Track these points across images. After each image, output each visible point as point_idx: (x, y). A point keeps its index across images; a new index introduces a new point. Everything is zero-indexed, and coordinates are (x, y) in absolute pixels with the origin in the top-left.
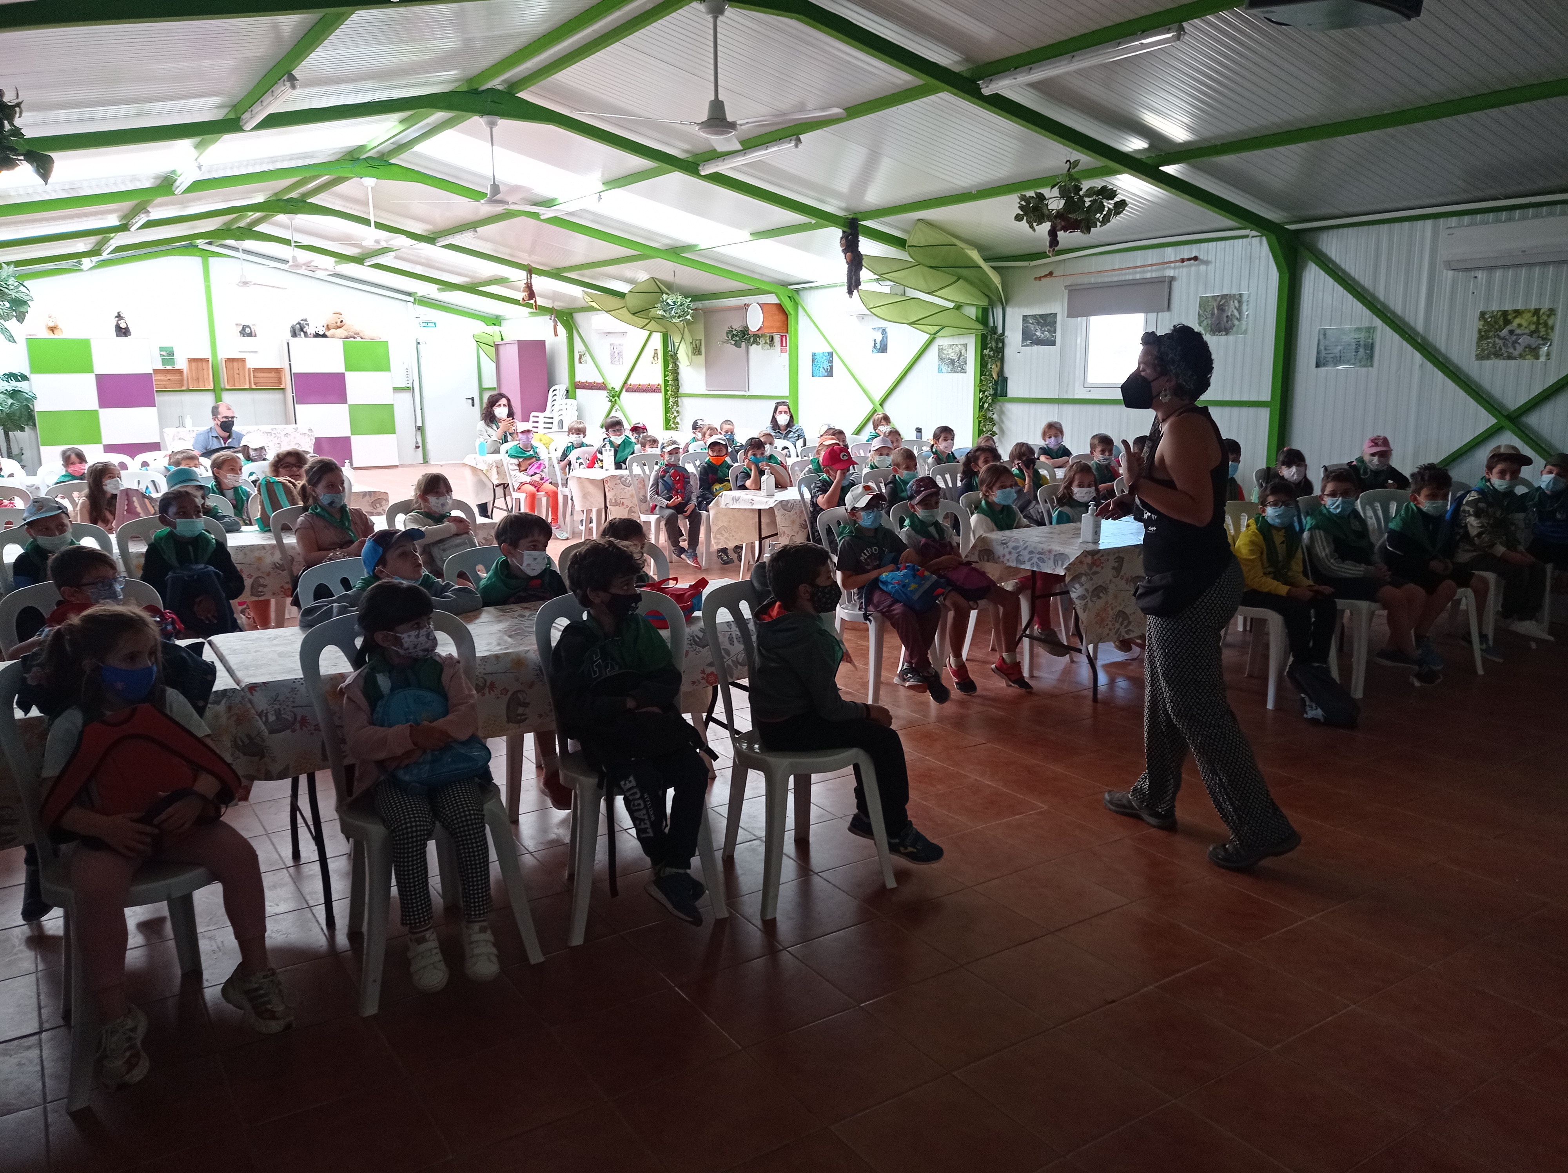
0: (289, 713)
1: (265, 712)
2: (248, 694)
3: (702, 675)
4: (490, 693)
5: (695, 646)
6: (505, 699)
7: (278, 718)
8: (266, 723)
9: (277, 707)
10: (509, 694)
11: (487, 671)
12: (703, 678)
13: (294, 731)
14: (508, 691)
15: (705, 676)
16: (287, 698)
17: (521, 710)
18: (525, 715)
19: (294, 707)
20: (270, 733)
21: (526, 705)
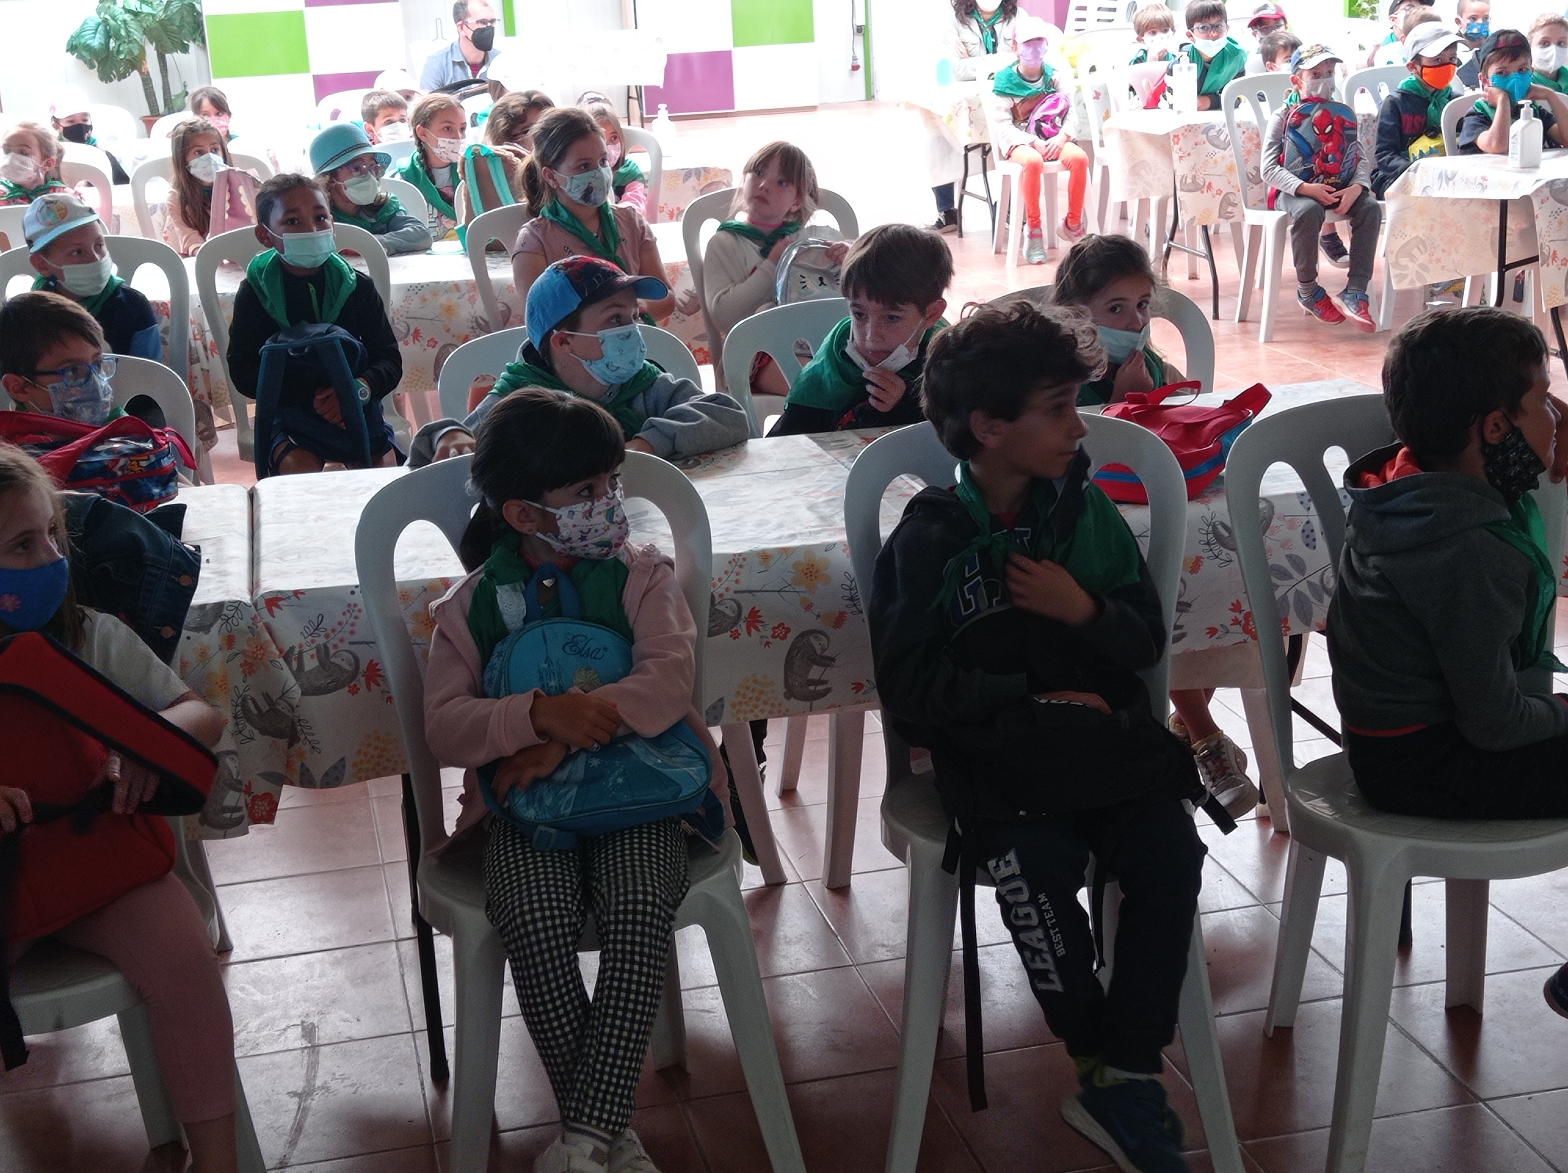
0: (346, 655)
1: (297, 650)
2: (265, 613)
3: (1233, 615)
4: (749, 633)
5: (1217, 548)
6: (782, 647)
7: (322, 664)
8: (298, 673)
9: (321, 640)
10: (791, 637)
11: (742, 587)
12: (1236, 622)
13: (354, 691)
14: (788, 630)
15: (1241, 617)
16: (340, 624)
17: (815, 672)
18: (825, 682)
19: (351, 643)
20: (303, 694)
21: (827, 661)
